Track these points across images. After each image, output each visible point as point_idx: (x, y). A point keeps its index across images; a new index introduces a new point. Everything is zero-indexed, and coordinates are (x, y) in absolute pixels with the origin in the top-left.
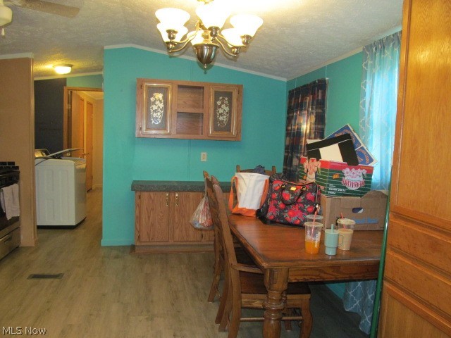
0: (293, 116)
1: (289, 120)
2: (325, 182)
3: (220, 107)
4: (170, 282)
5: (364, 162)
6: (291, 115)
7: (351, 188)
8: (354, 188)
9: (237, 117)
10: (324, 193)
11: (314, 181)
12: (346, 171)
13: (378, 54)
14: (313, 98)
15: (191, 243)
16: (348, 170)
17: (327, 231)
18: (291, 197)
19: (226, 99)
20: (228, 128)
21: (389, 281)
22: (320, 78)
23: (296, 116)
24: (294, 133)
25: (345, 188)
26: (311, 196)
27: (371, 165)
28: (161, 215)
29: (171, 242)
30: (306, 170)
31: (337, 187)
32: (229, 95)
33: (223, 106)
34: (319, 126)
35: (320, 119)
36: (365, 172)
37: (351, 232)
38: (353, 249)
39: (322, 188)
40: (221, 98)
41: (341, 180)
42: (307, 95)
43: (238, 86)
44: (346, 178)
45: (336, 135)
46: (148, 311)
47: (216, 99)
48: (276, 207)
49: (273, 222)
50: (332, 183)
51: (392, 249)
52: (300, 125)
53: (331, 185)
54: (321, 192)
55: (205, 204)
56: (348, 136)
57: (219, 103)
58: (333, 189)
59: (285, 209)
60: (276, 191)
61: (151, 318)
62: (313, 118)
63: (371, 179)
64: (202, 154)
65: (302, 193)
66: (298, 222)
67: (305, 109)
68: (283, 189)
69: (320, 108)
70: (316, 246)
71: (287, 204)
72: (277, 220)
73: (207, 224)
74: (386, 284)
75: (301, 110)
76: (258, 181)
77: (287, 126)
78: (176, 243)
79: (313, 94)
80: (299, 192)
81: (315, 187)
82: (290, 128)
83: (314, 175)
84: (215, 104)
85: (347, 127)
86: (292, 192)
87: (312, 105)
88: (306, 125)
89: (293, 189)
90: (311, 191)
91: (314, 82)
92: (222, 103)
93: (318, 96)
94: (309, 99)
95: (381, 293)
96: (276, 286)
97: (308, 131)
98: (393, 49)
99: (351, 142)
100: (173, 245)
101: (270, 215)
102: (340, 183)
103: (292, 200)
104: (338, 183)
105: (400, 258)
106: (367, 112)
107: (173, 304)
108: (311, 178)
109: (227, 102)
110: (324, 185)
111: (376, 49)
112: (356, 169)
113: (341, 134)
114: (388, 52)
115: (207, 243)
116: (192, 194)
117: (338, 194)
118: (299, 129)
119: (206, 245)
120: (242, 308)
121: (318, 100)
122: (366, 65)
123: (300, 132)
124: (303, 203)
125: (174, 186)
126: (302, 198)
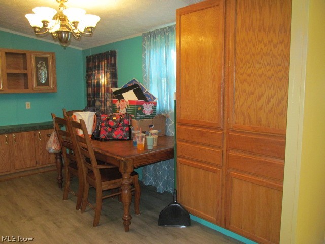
0: (92, 74)
1: (89, 76)
2: (134, 112)
3: (40, 68)
4: (27, 196)
5: (151, 99)
6: (89, 73)
7: (147, 115)
8: (149, 115)
9: (53, 75)
10: (134, 119)
11: (126, 112)
12: (144, 105)
13: (152, 39)
14: (108, 63)
15: (29, 169)
16: (145, 104)
17: (147, 137)
18: (115, 123)
19: (44, 63)
20: (47, 83)
21: (179, 157)
22: (112, 50)
23: (95, 74)
24: (94, 85)
25: (144, 114)
26: (126, 121)
27: (155, 101)
28: (3, 152)
29: (13, 171)
30: (118, 107)
31: (140, 114)
32: (46, 60)
33: (42, 68)
34: (114, 80)
35: (114, 76)
36: (153, 105)
37: (157, 136)
38: (158, 145)
39: (132, 116)
40: (40, 62)
41: (142, 110)
42: (102, 60)
43: (51, 53)
44: (144, 109)
45: (129, 85)
46: (25, 216)
47: (37, 63)
48: (106, 131)
49: (106, 140)
50: (137, 112)
51: (179, 141)
52: (98, 79)
53: (137, 114)
54: (132, 118)
55: (55, 136)
56: (137, 85)
57: (39, 65)
58: (139, 116)
59: (112, 131)
60: (104, 121)
61: (31, 219)
62: (109, 75)
63: (156, 109)
64: (27, 103)
65: (121, 120)
66: (121, 137)
67: (102, 69)
68: (108, 120)
69: (113, 69)
70: (143, 146)
71: (113, 128)
72: (108, 138)
73: (58, 149)
74: (178, 159)
75: (98, 70)
76: (90, 117)
77: (87, 80)
78: (17, 171)
79: (107, 59)
80: (119, 119)
81: (128, 116)
82: (90, 82)
83: (125, 109)
84: (36, 67)
85: (134, 80)
86: (115, 121)
87: (107, 67)
88: (103, 79)
89: (115, 118)
90: (126, 118)
91: (108, 52)
92: (41, 66)
93: (111, 61)
94: (104, 63)
95: (176, 163)
96: (128, 171)
97: (105, 83)
98: (161, 37)
99: (140, 88)
100: (14, 173)
101: (102, 136)
102: (142, 112)
103: (116, 125)
104: (141, 112)
105: (185, 144)
106: (147, 71)
107: (40, 208)
108: (123, 111)
109: (44, 65)
110: (133, 114)
111: (151, 36)
112: (149, 104)
113: (131, 85)
114: (158, 39)
115: (42, 166)
116: (25, 134)
117: (141, 118)
118: (98, 82)
119: (40, 168)
120: (103, 191)
121: (111, 64)
122: (144, 44)
123: (99, 84)
124: (123, 126)
125: (11, 129)
126: (121, 123)
